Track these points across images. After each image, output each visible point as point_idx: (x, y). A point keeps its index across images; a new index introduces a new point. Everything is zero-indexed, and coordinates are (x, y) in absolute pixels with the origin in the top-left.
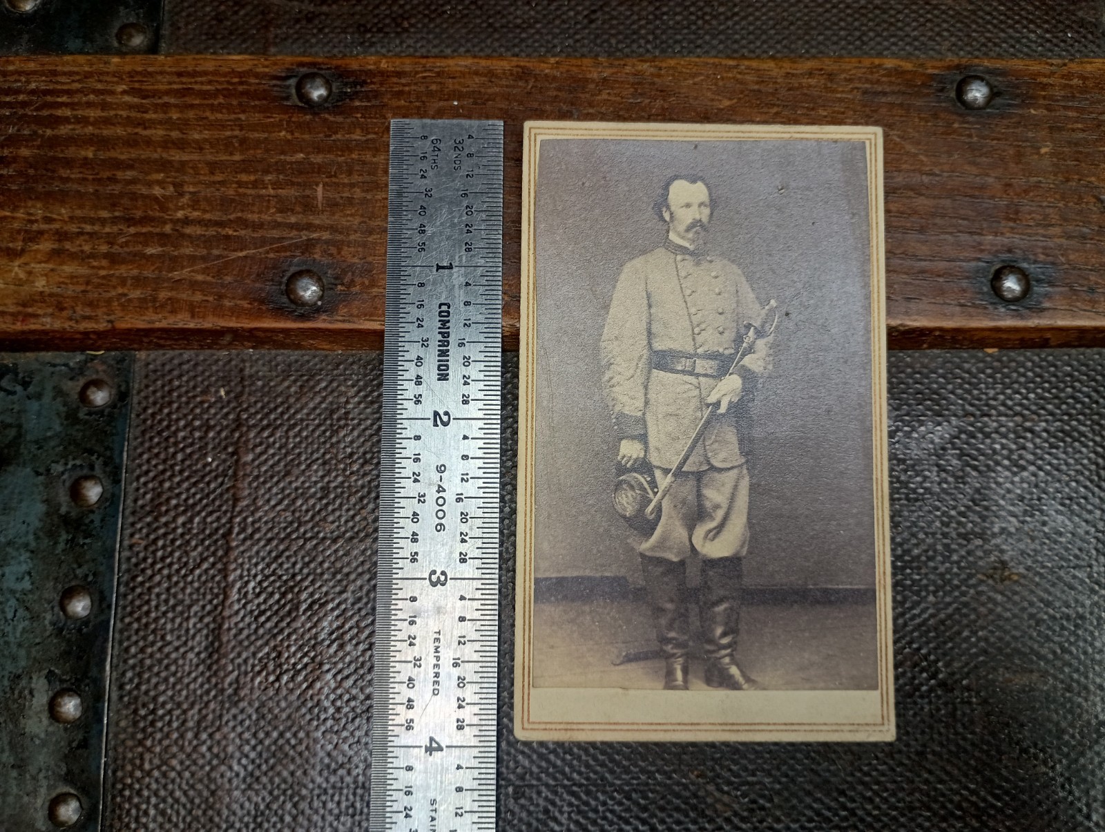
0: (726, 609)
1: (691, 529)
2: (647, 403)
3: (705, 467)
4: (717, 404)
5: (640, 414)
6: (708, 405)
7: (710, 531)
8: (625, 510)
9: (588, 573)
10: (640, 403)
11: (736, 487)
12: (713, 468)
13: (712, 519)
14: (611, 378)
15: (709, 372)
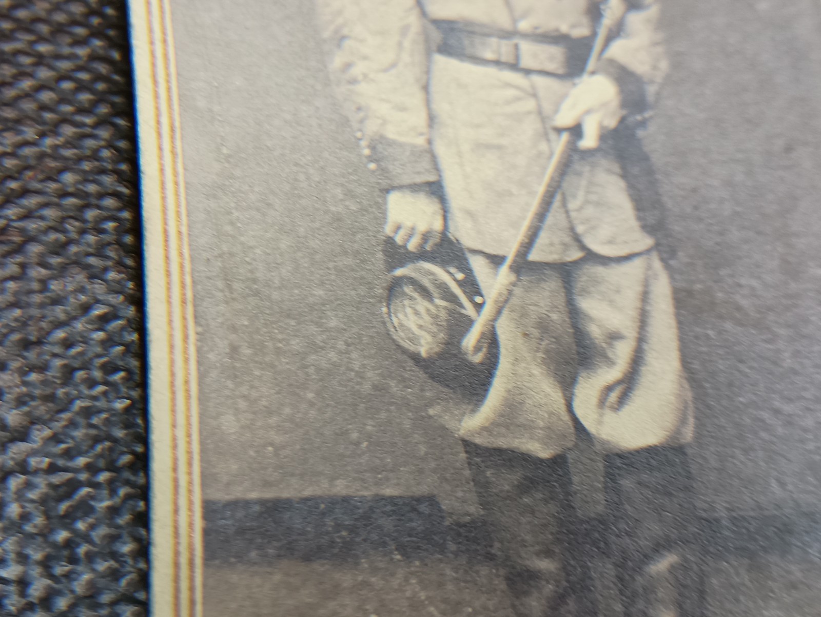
0: (672, 569)
1: (567, 384)
2: (432, 119)
3: (575, 255)
4: (576, 131)
5: (421, 141)
6: (559, 131)
7: (609, 389)
8: (414, 339)
9: (341, 488)
10: (419, 119)
11: (645, 296)
12: (591, 257)
13: (610, 363)
14: (348, 66)
15: (551, 67)
